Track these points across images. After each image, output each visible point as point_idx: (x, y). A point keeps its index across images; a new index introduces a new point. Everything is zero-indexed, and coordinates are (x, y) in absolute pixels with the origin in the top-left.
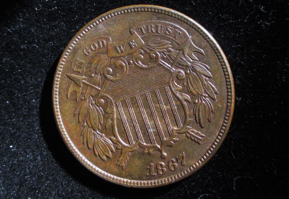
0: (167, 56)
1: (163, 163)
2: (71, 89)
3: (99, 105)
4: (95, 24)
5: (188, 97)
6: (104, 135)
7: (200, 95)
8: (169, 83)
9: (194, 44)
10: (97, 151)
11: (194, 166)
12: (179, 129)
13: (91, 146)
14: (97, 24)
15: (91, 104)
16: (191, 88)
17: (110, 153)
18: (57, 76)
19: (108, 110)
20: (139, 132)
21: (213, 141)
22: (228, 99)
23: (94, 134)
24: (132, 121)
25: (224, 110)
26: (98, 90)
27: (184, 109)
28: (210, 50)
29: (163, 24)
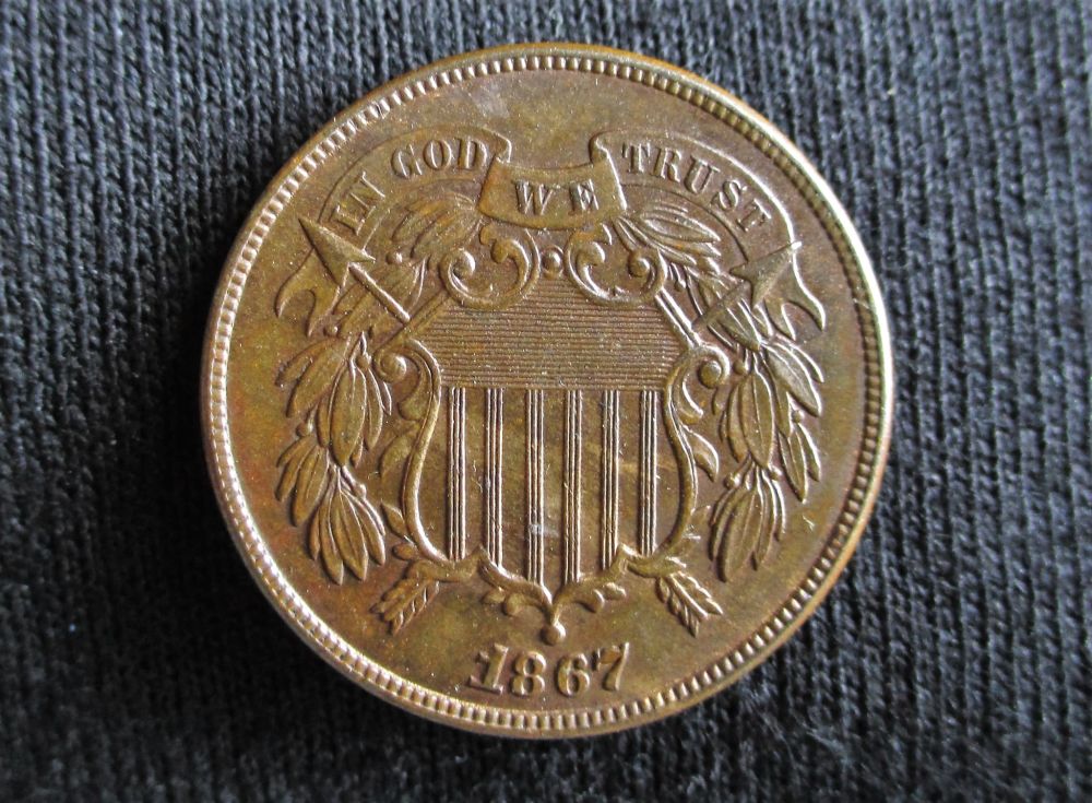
0: (691, 285)
1: (540, 658)
2: (298, 283)
3: (384, 374)
4: (471, 71)
5: (714, 460)
6: (363, 487)
7: (757, 463)
8: (664, 382)
9: (802, 275)
10: (320, 538)
11: (647, 702)
12: (642, 557)
13: (302, 516)
14: (478, 72)
15: (358, 363)
16: (735, 427)
17: (366, 562)
18: (265, 212)
19: (413, 407)
20: (497, 523)
21: (743, 637)
22: (846, 509)
23: (330, 474)
24: (485, 474)
25: (818, 545)
26: (401, 320)
27: (681, 493)
28: (847, 315)
29: (717, 160)
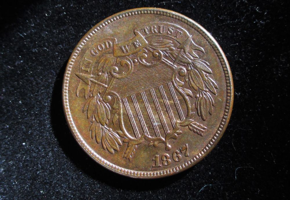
0: (170, 55)
1: (167, 155)
2: (80, 88)
3: (106, 101)
4: (101, 26)
5: (190, 92)
6: (111, 129)
7: (201, 90)
8: (172, 79)
9: (194, 43)
10: (105, 145)
11: (197, 156)
12: (182, 122)
13: (99, 140)
14: (103, 26)
15: (99, 101)
16: (192, 83)
17: (118, 146)
18: (66, 75)
19: (115, 106)
20: (145, 126)
21: (214, 132)
22: (227, 93)
23: (102, 129)
24: (138, 116)
25: (224, 104)
26: (105, 87)
27: (186, 103)
28: (209, 47)
29: (165, 25)
